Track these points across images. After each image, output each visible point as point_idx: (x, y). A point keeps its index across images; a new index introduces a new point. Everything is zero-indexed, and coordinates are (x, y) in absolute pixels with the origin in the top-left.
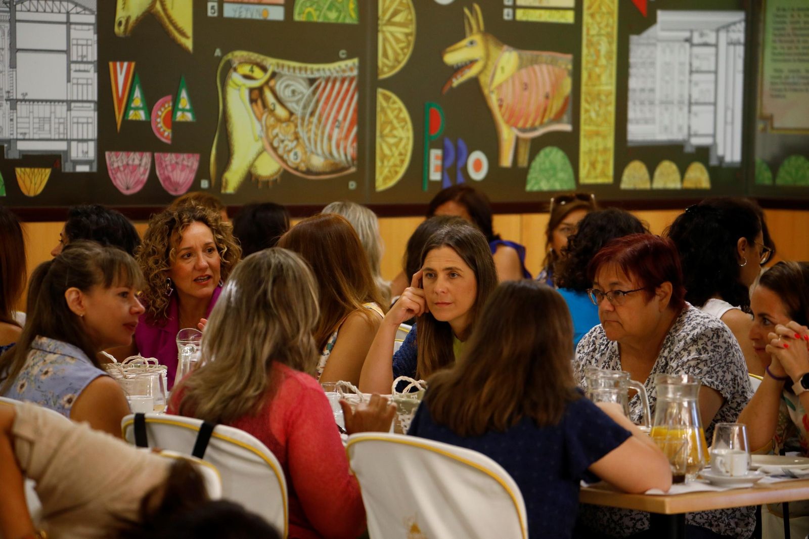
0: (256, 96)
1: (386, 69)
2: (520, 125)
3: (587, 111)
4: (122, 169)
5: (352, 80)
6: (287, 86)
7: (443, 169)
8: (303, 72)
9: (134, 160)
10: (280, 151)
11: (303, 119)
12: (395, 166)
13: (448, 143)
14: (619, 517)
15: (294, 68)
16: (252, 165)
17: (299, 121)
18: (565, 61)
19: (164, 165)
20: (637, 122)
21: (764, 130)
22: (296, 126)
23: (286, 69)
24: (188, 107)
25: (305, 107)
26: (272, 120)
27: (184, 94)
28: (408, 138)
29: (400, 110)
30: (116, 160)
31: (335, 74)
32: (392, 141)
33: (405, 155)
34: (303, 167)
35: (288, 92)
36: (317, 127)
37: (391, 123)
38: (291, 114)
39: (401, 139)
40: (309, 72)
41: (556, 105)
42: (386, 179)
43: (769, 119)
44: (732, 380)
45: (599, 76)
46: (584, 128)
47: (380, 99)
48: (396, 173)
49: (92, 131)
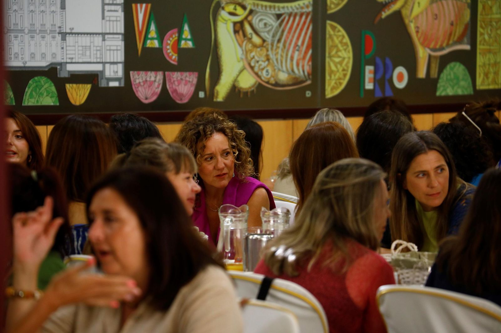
0: (239, 28)
1: (333, 6)
2: (432, 46)
3: (482, 34)
4: (142, 84)
5: (308, 14)
6: (261, 20)
7: (375, 81)
8: (272, 9)
9: (151, 77)
10: (256, 69)
11: (272, 45)
12: (340, 79)
13: (379, 61)
15: (266, 7)
16: (236, 80)
17: (270, 47)
19: (172, 81)
22: (267, 51)
23: (260, 7)
24: (189, 37)
25: (274, 36)
26: (250, 46)
27: (186, 28)
28: (349, 58)
29: (343, 37)
30: (137, 77)
31: (296, 11)
32: (337, 60)
33: (347, 71)
34: (272, 81)
35: (261, 25)
36: (283, 51)
37: (336, 46)
38: (264, 41)
39: (344, 59)
40: (276, 9)
41: (459, 31)
42: (333, 89)
45: (491, 8)
46: (480, 47)
47: (329, 29)
48: (341, 84)
49: (120, 56)
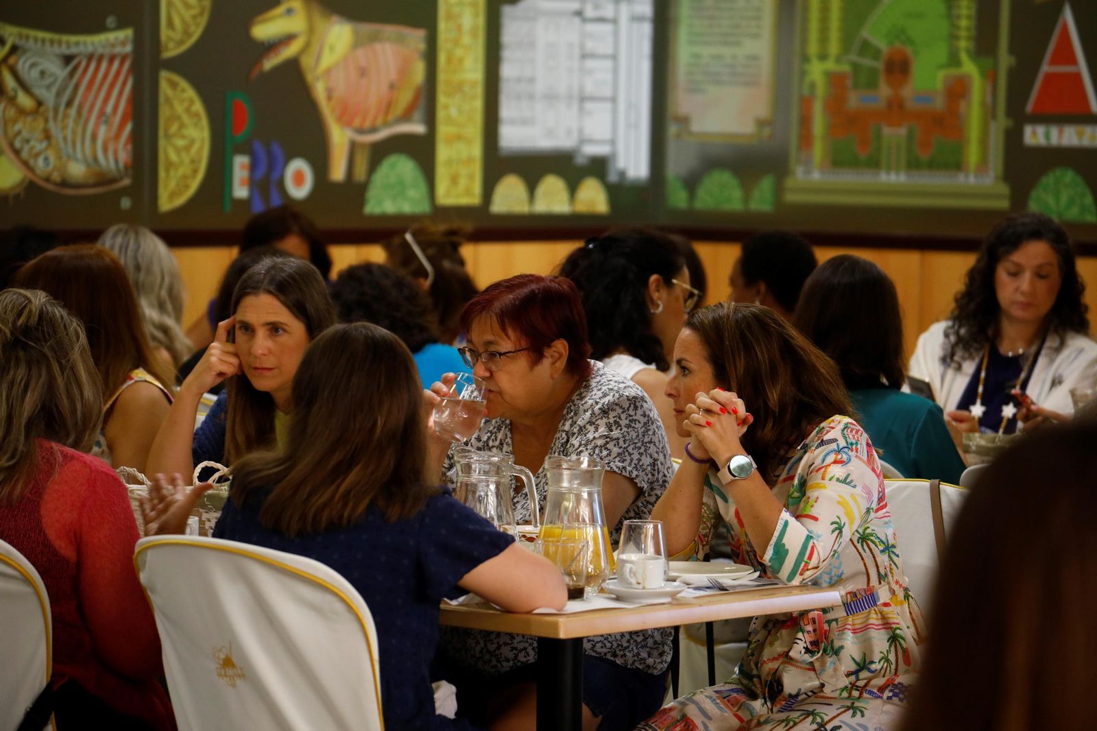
1: (171, 45)
2: (357, 122)
3: (446, 107)
5: (124, 58)
6: (33, 65)
7: (252, 183)
8: (56, 45)
10: (25, 155)
11: (56, 110)
12: (185, 177)
13: (259, 147)
14: (497, 646)
15: (43, 41)
17: (51, 115)
18: (416, 37)
20: (513, 122)
21: (678, 136)
23: (31, 42)
25: (59, 95)
26: (12, 112)
28: (203, 141)
29: (192, 102)
31: (100, 50)
32: (180, 143)
33: (200, 161)
34: (56, 177)
35: (35, 73)
36: (76, 122)
37: (178, 118)
39: (192, 142)
40: (64, 46)
41: (405, 98)
42: (173, 195)
43: (684, 121)
44: (650, 465)
45: (461, 61)
46: (443, 130)
47: (164, 87)
48: (187, 187)
